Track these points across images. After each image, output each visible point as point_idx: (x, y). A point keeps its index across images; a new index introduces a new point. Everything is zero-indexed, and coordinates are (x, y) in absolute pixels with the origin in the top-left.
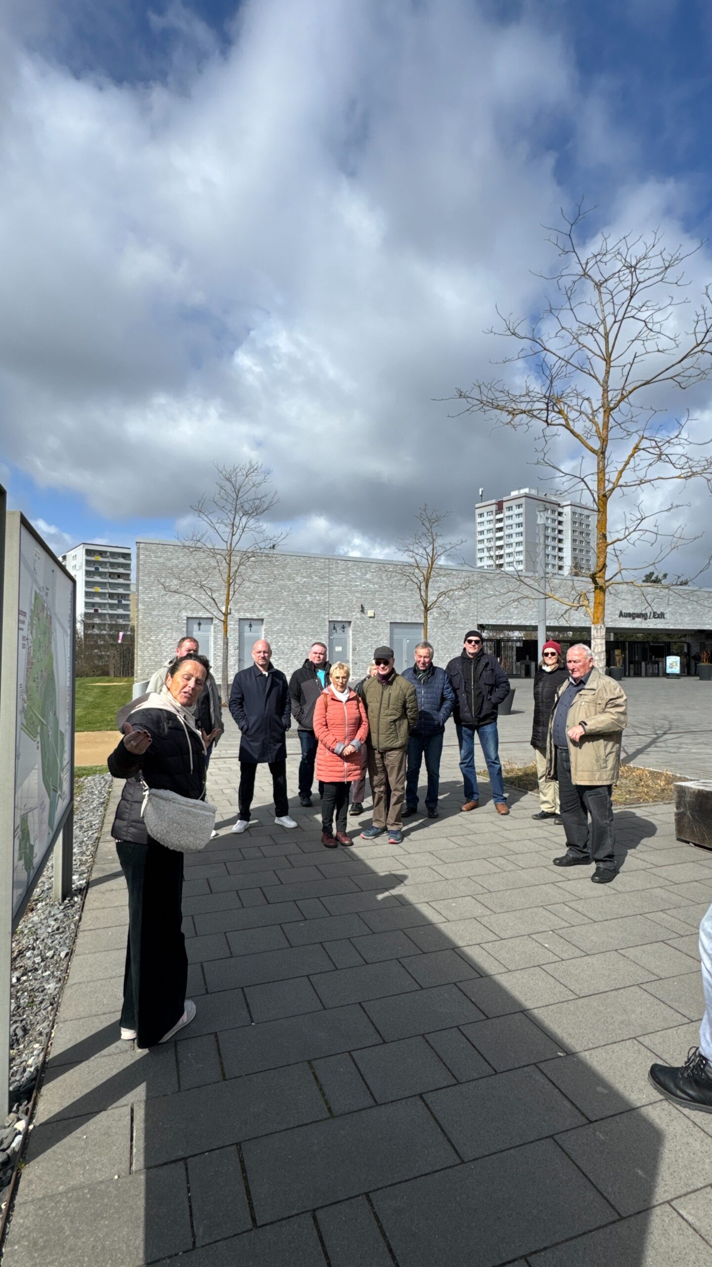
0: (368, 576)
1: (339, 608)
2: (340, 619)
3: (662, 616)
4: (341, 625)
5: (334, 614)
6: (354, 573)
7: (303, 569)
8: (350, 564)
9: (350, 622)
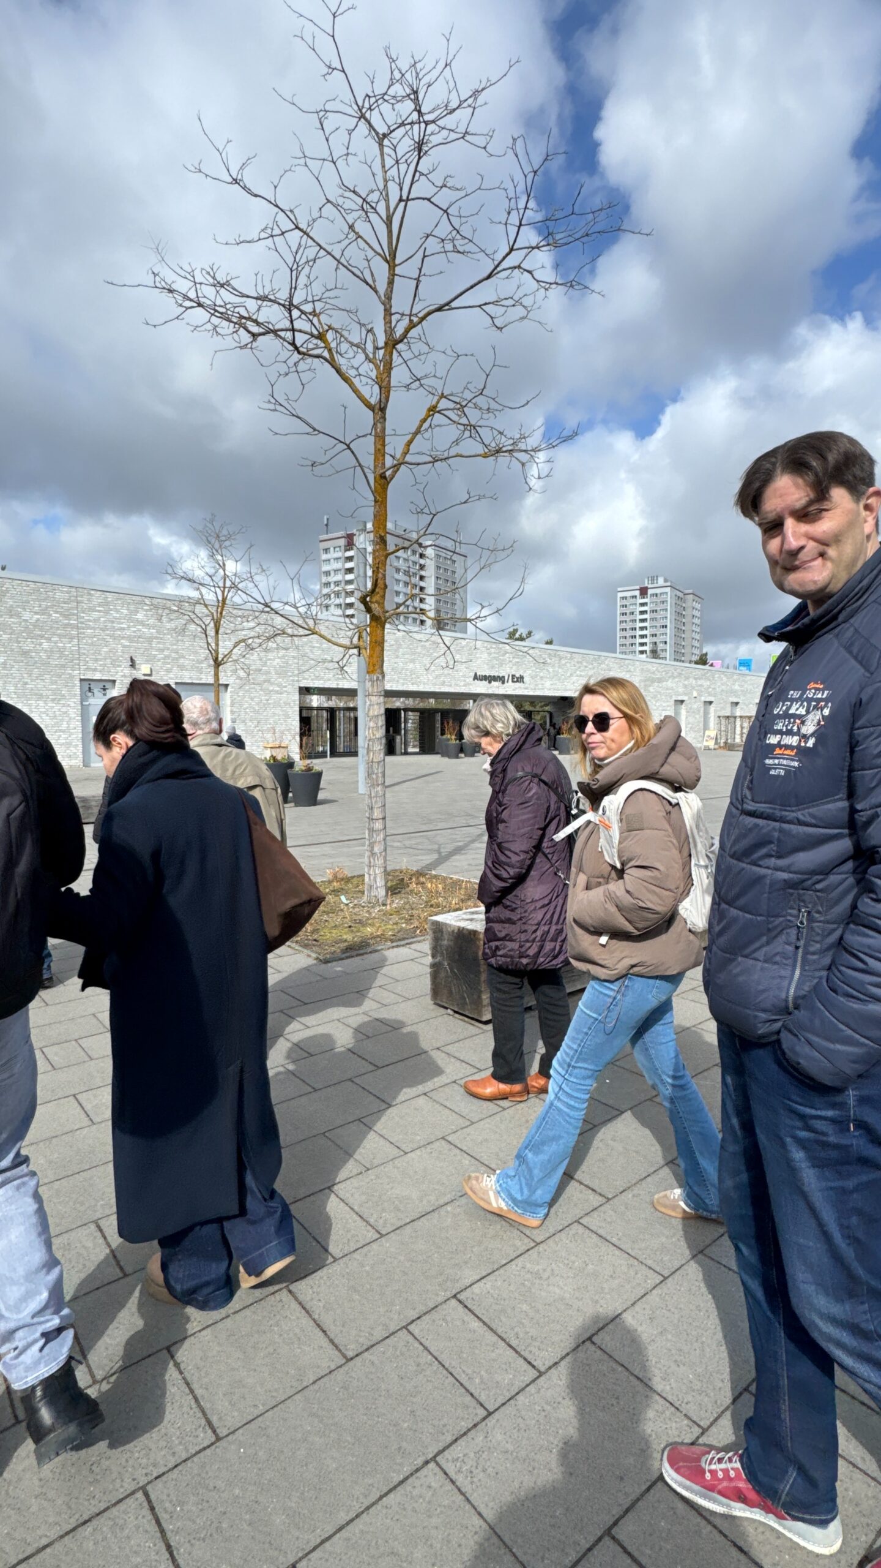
0: (140, 616)
1: (96, 660)
2: (98, 676)
3: (520, 679)
4: (101, 685)
5: (88, 669)
6: (117, 611)
7: (34, 600)
8: (110, 597)
9: (114, 682)
